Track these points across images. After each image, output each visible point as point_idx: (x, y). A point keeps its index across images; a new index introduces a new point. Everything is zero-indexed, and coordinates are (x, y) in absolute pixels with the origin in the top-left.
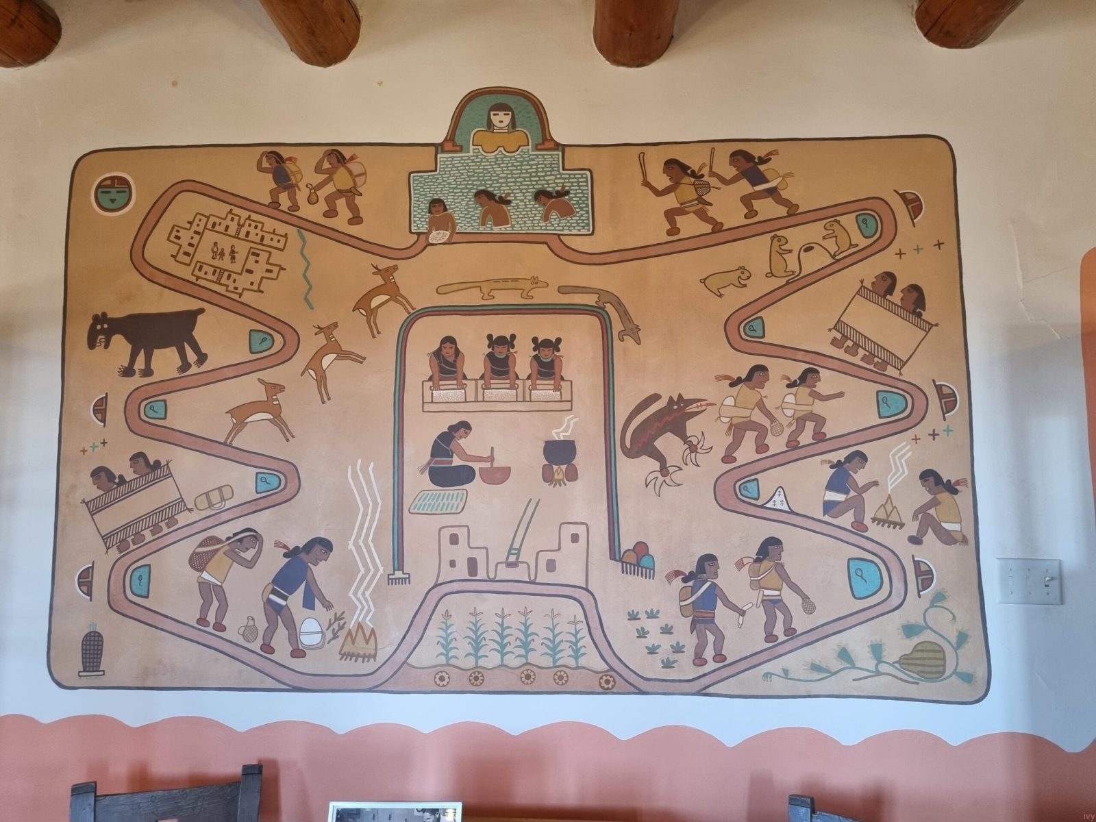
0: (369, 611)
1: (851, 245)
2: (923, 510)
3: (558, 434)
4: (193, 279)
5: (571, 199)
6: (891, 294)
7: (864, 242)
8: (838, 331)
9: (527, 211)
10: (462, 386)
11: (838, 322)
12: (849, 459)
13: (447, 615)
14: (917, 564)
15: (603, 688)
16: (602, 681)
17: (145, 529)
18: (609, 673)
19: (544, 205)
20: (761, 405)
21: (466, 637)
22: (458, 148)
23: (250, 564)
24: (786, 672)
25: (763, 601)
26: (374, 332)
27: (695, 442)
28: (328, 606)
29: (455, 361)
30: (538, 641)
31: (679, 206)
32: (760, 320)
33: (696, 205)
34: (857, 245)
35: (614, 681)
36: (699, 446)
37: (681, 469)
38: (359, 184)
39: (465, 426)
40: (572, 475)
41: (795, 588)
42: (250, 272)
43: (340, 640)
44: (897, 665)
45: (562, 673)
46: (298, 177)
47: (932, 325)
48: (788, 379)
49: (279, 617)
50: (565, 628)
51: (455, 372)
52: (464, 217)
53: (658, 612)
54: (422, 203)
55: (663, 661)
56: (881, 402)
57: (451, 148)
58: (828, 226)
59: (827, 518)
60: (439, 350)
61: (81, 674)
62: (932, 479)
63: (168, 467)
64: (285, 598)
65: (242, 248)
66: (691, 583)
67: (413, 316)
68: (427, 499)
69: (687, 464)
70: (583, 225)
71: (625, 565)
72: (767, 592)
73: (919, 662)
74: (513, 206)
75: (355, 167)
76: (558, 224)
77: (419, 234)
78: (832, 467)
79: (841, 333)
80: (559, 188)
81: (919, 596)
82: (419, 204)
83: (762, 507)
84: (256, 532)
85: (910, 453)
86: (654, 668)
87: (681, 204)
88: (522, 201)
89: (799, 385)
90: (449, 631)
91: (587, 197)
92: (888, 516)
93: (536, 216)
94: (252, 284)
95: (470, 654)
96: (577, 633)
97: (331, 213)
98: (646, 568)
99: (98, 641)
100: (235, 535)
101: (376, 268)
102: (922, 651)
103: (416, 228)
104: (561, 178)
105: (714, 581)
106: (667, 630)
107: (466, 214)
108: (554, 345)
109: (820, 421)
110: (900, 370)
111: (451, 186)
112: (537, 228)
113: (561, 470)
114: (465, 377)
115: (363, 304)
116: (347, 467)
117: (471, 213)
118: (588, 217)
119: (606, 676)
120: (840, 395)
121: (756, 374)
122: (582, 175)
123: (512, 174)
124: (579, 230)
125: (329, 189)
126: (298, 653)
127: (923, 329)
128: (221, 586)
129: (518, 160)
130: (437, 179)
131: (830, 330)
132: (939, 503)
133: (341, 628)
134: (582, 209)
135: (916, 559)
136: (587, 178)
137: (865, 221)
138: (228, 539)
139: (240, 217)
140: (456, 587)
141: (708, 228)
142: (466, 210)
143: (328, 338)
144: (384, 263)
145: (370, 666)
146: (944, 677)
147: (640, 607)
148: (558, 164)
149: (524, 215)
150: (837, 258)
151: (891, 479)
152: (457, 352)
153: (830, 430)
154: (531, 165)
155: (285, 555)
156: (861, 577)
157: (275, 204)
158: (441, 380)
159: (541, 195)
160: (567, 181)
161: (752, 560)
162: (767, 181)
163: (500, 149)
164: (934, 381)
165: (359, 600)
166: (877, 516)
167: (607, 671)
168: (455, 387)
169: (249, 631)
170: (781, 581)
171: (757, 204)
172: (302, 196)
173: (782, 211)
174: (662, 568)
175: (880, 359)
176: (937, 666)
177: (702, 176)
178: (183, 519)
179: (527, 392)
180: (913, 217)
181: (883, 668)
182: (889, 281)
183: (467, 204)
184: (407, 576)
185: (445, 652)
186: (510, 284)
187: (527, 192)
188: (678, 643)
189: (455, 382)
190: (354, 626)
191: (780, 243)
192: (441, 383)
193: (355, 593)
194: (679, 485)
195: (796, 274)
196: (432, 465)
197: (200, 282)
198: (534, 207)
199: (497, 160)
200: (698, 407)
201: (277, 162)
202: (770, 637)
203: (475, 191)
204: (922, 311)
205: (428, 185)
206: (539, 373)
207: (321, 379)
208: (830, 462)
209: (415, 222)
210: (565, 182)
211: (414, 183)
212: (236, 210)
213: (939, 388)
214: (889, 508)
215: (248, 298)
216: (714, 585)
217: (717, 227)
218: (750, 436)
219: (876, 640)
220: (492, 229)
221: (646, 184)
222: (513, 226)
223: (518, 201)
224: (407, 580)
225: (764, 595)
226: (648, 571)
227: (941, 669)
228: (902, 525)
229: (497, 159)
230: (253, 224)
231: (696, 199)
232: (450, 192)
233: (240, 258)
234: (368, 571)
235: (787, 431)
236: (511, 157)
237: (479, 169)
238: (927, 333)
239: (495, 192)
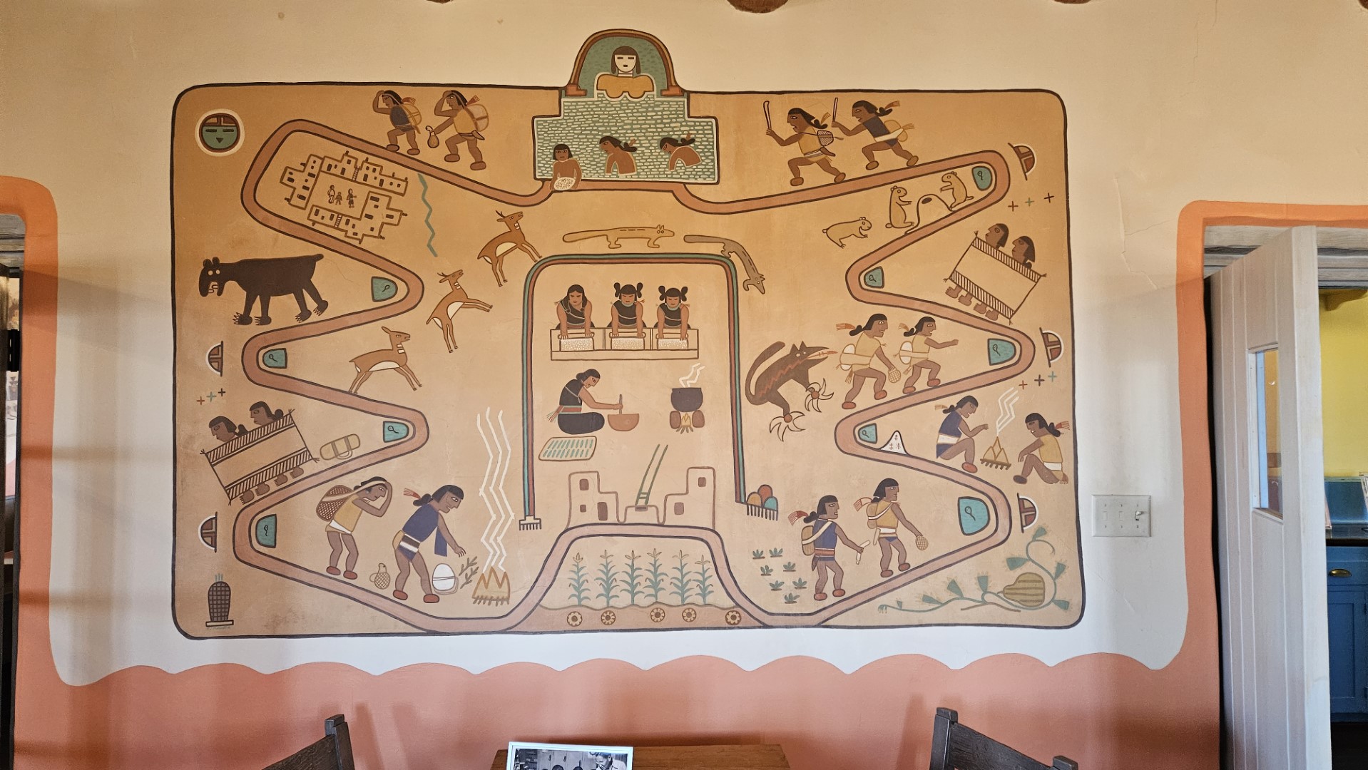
0: (501, 556)
1: (967, 197)
2: (1028, 451)
3: (685, 381)
4: (309, 224)
5: (696, 147)
6: (1003, 246)
7: (980, 195)
8: (953, 281)
9: (653, 159)
10: (591, 336)
11: (953, 272)
12: (961, 404)
13: (579, 557)
14: (1021, 501)
15: (729, 623)
16: (729, 617)
17: (269, 479)
18: (735, 609)
19: (670, 153)
20: (880, 354)
21: (597, 579)
22: (582, 93)
23: (380, 512)
24: (900, 603)
25: (879, 538)
26: (501, 280)
27: (817, 389)
28: (461, 552)
29: (582, 310)
30: (667, 580)
31: (803, 156)
32: (879, 271)
33: (819, 155)
34: (973, 197)
35: (740, 616)
36: (821, 393)
37: (803, 415)
38: (481, 128)
39: (594, 374)
40: (699, 422)
41: (909, 526)
42: (369, 217)
43: (474, 584)
44: (1001, 595)
45: (691, 610)
46: (417, 118)
47: (1041, 276)
48: (906, 327)
49: (411, 564)
50: (692, 568)
51: (583, 321)
52: (589, 164)
53: (781, 551)
54: (547, 149)
55: (786, 597)
56: (991, 350)
57: (576, 93)
58: (945, 179)
59: (940, 460)
60: (567, 299)
61: (208, 624)
62: (1037, 422)
63: (291, 417)
64: (417, 545)
65: (361, 192)
66: (812, 523)
67: (539, 264)
68: (557, 445)
69: (809, 410)
70: (709, 173)
71: (750, 507)
72: (883, 530)
73: (1021, 591)
74: (639, 154)
75: (476, 110)
76: (684, 173)
77: (543, 180)
78: (945, 412)
79: (956, 283)
80: (685, 136)
81: (1023, 531)
82: (543, 150)
83: (879, 450)
84: (384, 480)
85: (1017, 399)
86: (776, 603)
87: (805, 154)
88: (647, 148)
89: (916, 333)
90: (580, 574)
91: (713, 145)
92: (996, 457)
93: (661, 164)
94: (372, 229)
95: (602, 595)
96: (704, 572)
97: (453, 157)
98: (770, 510)
99: (225, 591)
100: (363, 484)
101: (501, 215)
102: (1024, 581)
103: (541, 174)
104: (687, 126)
105: (834, 520)
106: (789, 568)
107: (591, 161)
108: (681, 294)
109: (935, 367)
110: (1010, 319)
111: (576, 132)
112: (663, 176)
113: (689, 417)
114: (592, 326)
115: (488, 251)
116: (477, 416)
117: (596, 160)
118: (714, 165)
119: (732, 612)
120: (954, 343)
121: (876, 322)
122: (707, 122)
123: (637, 120)
124: (705, 179)
126: (431, 598)
127: (1032, 280)
128: (351, 535)
129: (643, 105)
130: (562, 124)
131: (946, 280)
132: (1043, 445)
133: (474, 573)
134: (707, 157)
135: (1020, 497)
136: (712, 126)
137: (980, 174)
138: (357, 487)
139: (357, 160)
140: (586, 530)
141: (831, 178)
142: (592, 156)
143: (454, 286)
144: (508, 210)
145: (503, 609)
146: (1044, 604)
147: (764, 547)
148: (683, 111)
149: (650, 162)
150: (953, 209)
151: (999, 423)
152: (585, 300)
153: (944, 377)
154: (656, 112)
155: (416, 503)
156: (971, 514)
157: (394, 147)
158: (568, 328)
159: (666, 142)
160: (692, 128)
161: (870, 501)
162: (889, 133)
163: (625, 94)
164: (1041, 329)
165: (491, 545)
166: (986, 457)
167: (733, 607)
168: (584, 335)
169: (381, 578)
170: (896, 520)
171: (878, 155)
172: (422, 138)
173: (902, 163)
174: (785, 509)
175: (992, 308)
176: (1037, 595)
177: (826, 126)
178: (308, 468)
179: (655, 340)
180: (1026, 171)
181: (989, 598)
182: (1002, 233)
183: (592, 151)
184: (538, 521)
185: (577, 594)
186: (637, 233)
187: (653, 139)
188: (800, 580)
189: (583, 331)
190: (486, 571)
191: (900, 195)
192: (569, 331)
193: (487, 539)
194: (802, 430)
195: (915, 225)
196: (561, 413)
197: (317, 227)
198: (659, 155)
199: (622, 106)
200: (820, 354)
201: (394, 102)
202: (886, 572)
203: (600, 137)
204: (1031, 262)
205: (552, 130)
206: (666, 321)
207: (448, 329)
208: (943, 407)
209: (539, 167)
210: (690, 130)
211: (538, 128)
212: (352, 152)
213: (1045, 336)
214: (997, 449)
215: (368, 244)
216: (834, 525)
217: (840, 178)
218: (870, 383)
219: (983, 573)
220: (618, 177)
221: (771, 133)
222: (639, 174)
223: (644, 149)
224: (539, 525)
225: (880, 533)
226: (772, 512)
227: (1041, 598)
228: (1008, 466)
229: (621, 104)
230: (371, 167)
231: (820, 150)
232: (575, 138)
233: (359, 202)
234: (499, 517)
235: (904, 378)
236: (636, 103)
237: (604, 114)
238: (1036, 283)
239: (620, 139)
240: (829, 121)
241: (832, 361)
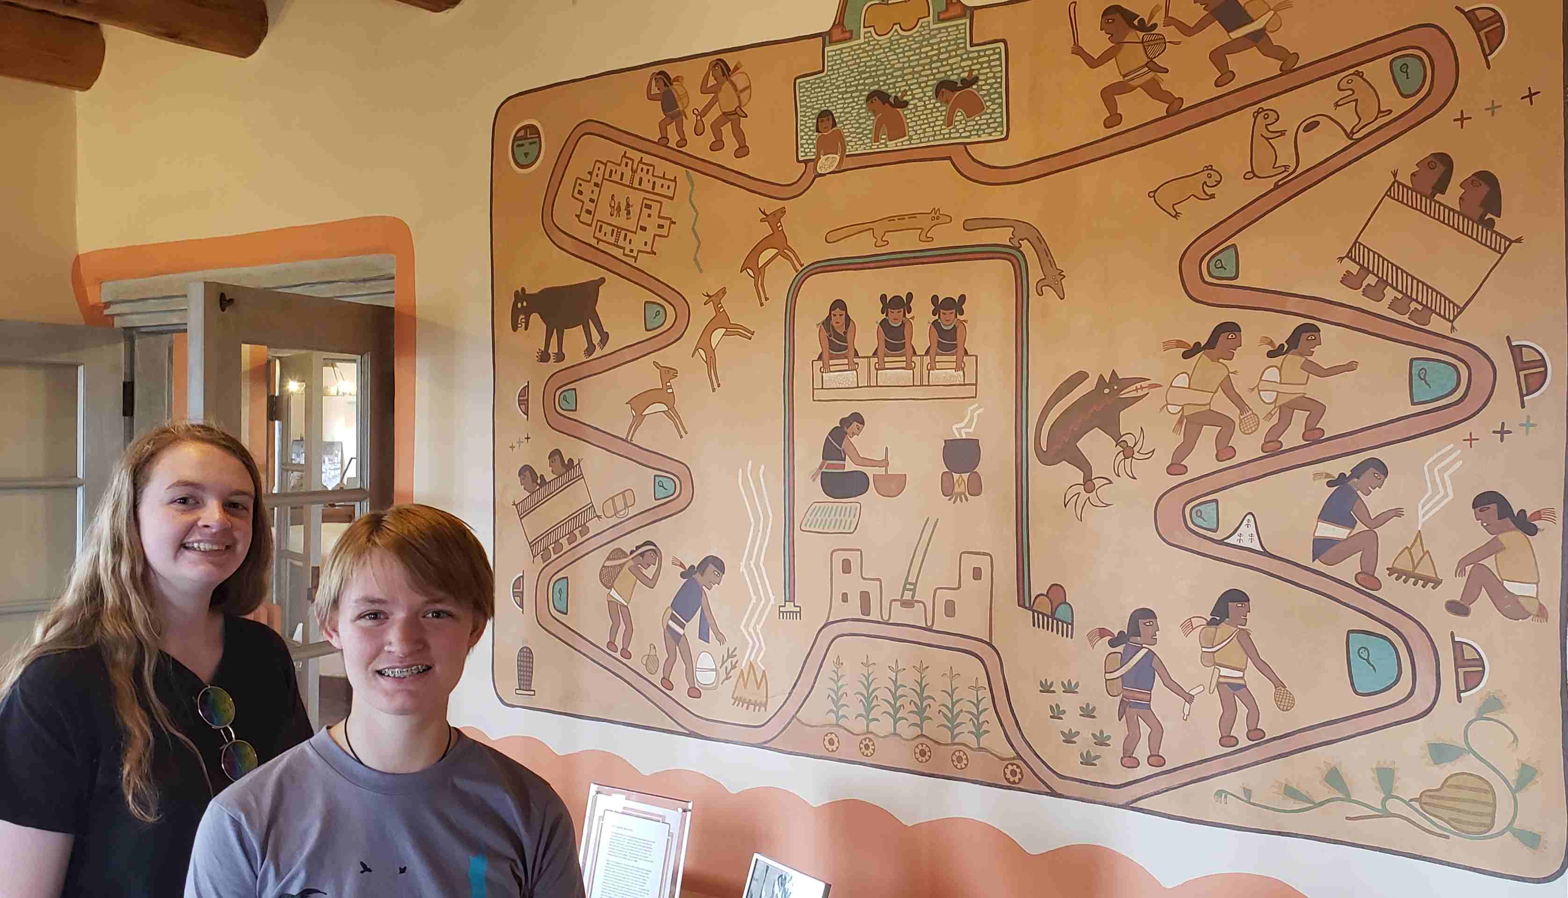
0: (760, 649)
1: (1380, 111)
2: (1473, 559)
3: (959, 430)
4: (594, 242)
5: (980, 89)
6: (1443, 192)
7: (1401, 105)
8: (1354, 261)
9: (927, 115)
10: (853, 367)
11: (1355, 244)
12: (1357, 471)
13: (839, 663)
14: (1458, 647)
15: (1008, 780)
16: (1008, 772)
17: (563, 537)
18: (1015, 762)
19: (947, 102)
20: (1227, 387)
21: (858, 693)
22: (847, 35)
23: (651, 583)
24: (1248, 792)
25: (1219, 684)
26: (762, 298)
27: (1131, 444)
28: (721, 639)
29: (845, 333)
30: (935, 707)
31: (1122, 80)
32: (1232, 251)
33: (1145, 73)
34: (1390, 111)
35: (1021, 773)
36: (1136, 449)
37: (1111, 482)
38: (743, 104)
39: (857, 418)
40: (976, 488)
41: (1264, 668)
42: (643, 229)
43: (733, 680)
44: (1416, 805)
45: (962, 753)
46: (685, 101)
47: (1511, 242)
48: (1271, 343)
49: (677, 648)
50: (965, 694)
51: (846, 348)
52: (855, 132)
53: (1077, 685)
54: (809, 119)
55: (1082, 755)
56: (1415, 378)
57: (842, 36)
58: (1344, 85)
59: (1318, 565)
60: (829, 318)
61: (517, 692)
62: (1494, 507)
63: (580, 467)
64: (683, 626)
65: (636, 199)
66: (1120, 649)
67: (801, 274)
68: (819, 513)
69: (1119, 476)
70: (996, 125)
71: (1036, 614)
72: (1224, 672)
73: (1450, 804)
74: (911, 109)
75: (739, 80)
76: (964, 128)
77: (806, 162)
78: (1330, 484)
79: (1358, 264)
80: (965, 75)
81: (1460, 699)
82: (806, 121)
83: (1221, 542)
84: (655, 546)
85: (1460, 463)
86: (1071, 766)
87: (1124, 76)
88: (920, 99)
89: (1287, 352)
90: (840, 684)
91: (1001, 83)
92: (1415, 568)
94: (646, 244)
95: (860, 715)
96: (979, 702)
97: (717, 145)
98: (1063, 622)
99: (530, 657)
100: (638, 548)
101: (764, 213)
102: (1457, 787)
103: (803, 154)
104: (968, 59)
105: (1150, 647)
106: (1088, 713)
107: (857, 128)
108: (956, 305)
109: (1316, 409)
110: (1452, 322)
111: (840, 90)
112: (939, 137)
113: (963, 480)
114: (856, 355)
115: (751, 264)
116: (738, 470)
117: (862, 126)
118: (1001, 112)
119: (1012, 765)
120: (1351, 367)
121: (1223, 336)
122: (994, 49)
123: (909, 61)
124: (990, 134)
125: (715, 113)
126: (694, 692)
127: (1495, 250)
128: (627, 607)
129: (917, 39)
130: (825, 82)
131: (1341, 259)
132: (1503, 548)
133: (734, 667)
134: (993, 101)
135: (1457, 639)
136: (1000, 53)
137: (1404, 68)
138: (632, 552)
139: (633, 160)
140: (847, 627)
141: (1160, 109)
142: (858, 122)
143: (718, 308)
144: (771, 206)
145: (760, 717)
146: (1492, 832)
147: (1056, 677)
148: (965, 38)
149: (923, 120)
150: (1355, 136)
151: (1423, 507)
152: (848, 319)
153: (1330, 425)
154: (932, 45)
155: (683, 575)
156: (1368, 660)
157: (664, 139)
158: (831, 359)
159: (944, 88)
160: (975, 61)
161: (1205, 622)
162: (1253, 21)
163: (896, 27)
164: (1508, 338)
165: (750, 634)
166: (1398, 566)
167: (1014, 759)
168: (846, 367)
169: (651, 660)
170: (1245, 656)
171: (1233, 62)
172: (689, 125)
173: (1273, 66)
174: (1083, 623)
175: (1421, 304)
176: (1481, 814)
177: (1155, 26)
178: (594, 526)
179: (926, 372)
180: (1488, 52)
181: (1393, 805)
182: (1441, 169)
183: (858, 114)
184: (798, 609)
185: (835, 709)
186: (906, 222)
187: (927, 86)
188: (1101, 732)
189: (846, 361)
190: (745, 667)
191: (1268, 121)
192: (832, 362)
193: (747, 626)
194: (1108, 505)
195: (1291, 170)
196: (824, 470)
197: (602, 246)
198: (935, 107)
199: (892, 44)
200: (1137, 389)
201: (666, 85)
202: (1227, 739)
203: (866, 93)
204: (1494, 217)
205: (815, 93)
206: (940, 346)
207: (711, 362)
208: (1328, 475)
209: (802, 145)
210: (974, 64)
211: (800, 92)
212: (631, 153)
213: (1516, 351)
214: (1417, 553)
215: (644, 262)
216: (1151, 654)
217: (1175, 107)
218: (1209, 433)
219: (1384, 762)
220: (887, 146)
221: (1078, 51)
222: (910, 139)
223: (916, 101)
224: (798, 614)
225: (1220, 676)
226: (1065, 625)
227: (1487, 820)
228: (1437, 583)
229: (891, 42)
230: (645, 168)
231: (1146, 65)
232: (839, 99)
233: (635, 210)
234: (759, 599)
235: (1265, 427)
236: (907, 37)
237: (871, 60)
238: (1503, 255)
239: (890, 91)
240: (1159, 19)
241: (1154, 399)
